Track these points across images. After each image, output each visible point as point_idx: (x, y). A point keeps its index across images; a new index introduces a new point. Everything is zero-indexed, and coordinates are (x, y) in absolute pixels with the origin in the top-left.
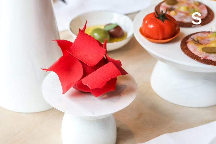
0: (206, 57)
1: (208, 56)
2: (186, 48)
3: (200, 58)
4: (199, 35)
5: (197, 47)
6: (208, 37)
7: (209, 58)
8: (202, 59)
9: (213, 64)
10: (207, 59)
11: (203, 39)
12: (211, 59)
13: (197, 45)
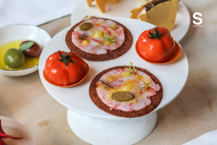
0: (116, 107)
1: (118, 105)
2: (94, 93)
3: (109, 108)
4: (112, 73)
5: (107, 92)
6: (121, 77)
7: (119, 108)
8: (111, 109)
9: (123, 115)
10: (116, 109)
11: (115, 79)
12: (121, 109)
13: (106, 90)
